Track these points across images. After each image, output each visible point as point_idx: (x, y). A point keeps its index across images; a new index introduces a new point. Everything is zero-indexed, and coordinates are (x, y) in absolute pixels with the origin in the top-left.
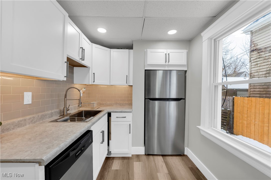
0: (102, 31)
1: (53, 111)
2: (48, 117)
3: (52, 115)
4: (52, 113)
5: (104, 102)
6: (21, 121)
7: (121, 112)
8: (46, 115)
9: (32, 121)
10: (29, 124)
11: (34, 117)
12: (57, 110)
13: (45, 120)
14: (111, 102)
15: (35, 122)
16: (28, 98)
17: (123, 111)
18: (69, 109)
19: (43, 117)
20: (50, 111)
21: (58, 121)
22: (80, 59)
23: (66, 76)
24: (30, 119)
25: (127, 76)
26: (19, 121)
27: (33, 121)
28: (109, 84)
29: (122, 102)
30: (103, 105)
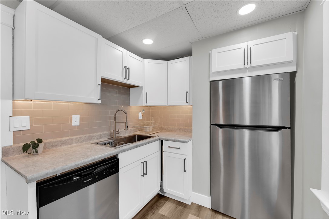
0: (148, 42)
1: (102, 133)
2: (96, 138)
3: (100, 137)
4: (101, 135)
5: (166, 127)
6: (68, 140)
7: (174, 141)
8: (94, 136)
9: (78, 141)
10: (76, 143)
11: (81, 138)
12: (107, 132)
13: (92, 140)
14: (174, 127)
15: (81, 142)
16: (76, 120)
17: (176, 140)
18: (118, 132)
19: (90, 138)
20: (99, 133)
21: (98, 143)
22: (124, 79)
23: (99, 98)
24: (77, 138)
25: (187, 92)
26: (66, 140)
27: (80, 141)
28: (167, 105)
29: (187, 128)
30: (165, 130)
